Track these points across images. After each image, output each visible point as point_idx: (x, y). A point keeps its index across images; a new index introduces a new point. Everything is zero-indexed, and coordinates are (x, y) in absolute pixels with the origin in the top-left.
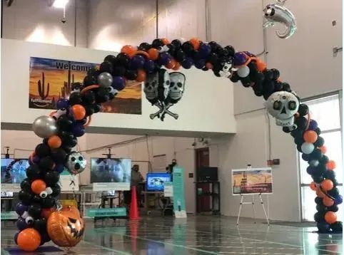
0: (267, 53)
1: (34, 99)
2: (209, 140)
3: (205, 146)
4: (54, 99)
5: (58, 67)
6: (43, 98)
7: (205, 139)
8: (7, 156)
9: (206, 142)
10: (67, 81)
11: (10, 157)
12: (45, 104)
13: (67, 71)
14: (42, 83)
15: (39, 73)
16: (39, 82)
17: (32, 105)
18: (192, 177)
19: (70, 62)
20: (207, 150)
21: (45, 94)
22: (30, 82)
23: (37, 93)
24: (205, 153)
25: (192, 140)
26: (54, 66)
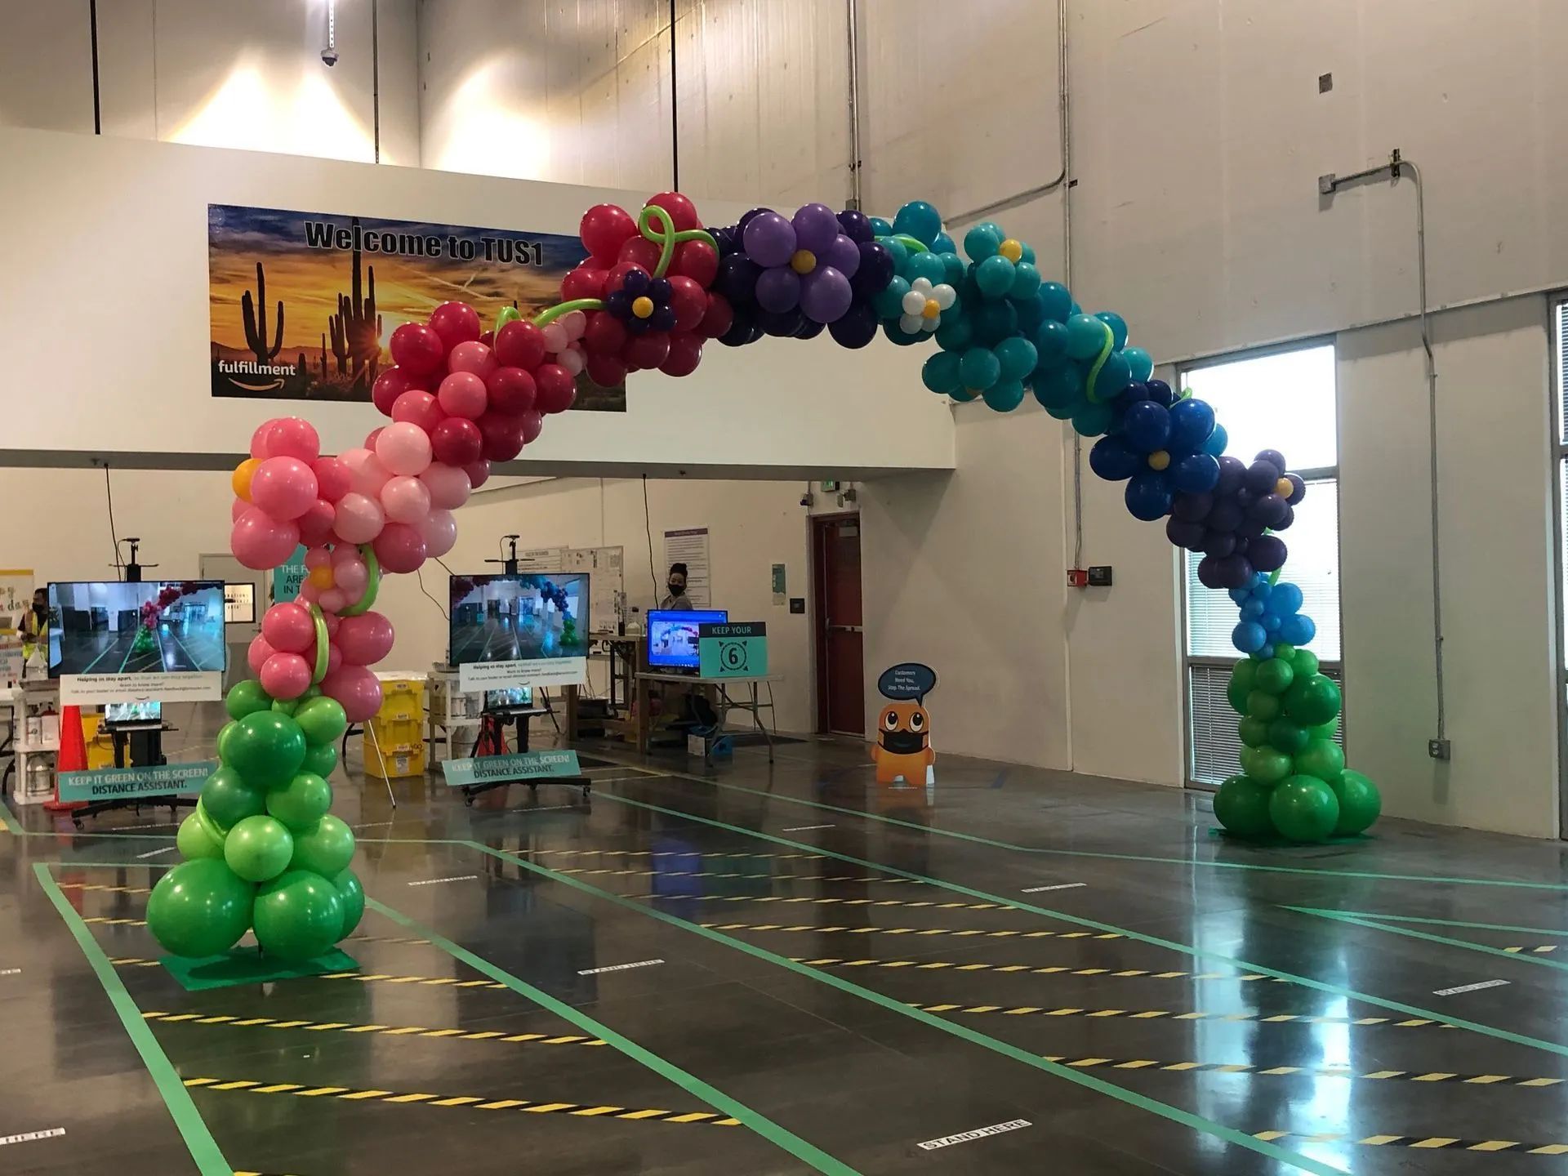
0: (1073, 183)
1: (229, 362)
2: (858, 486)
3: (847, 508)
4: (302, 357)
5: (313, 242)
6: (264, 357)
7: (846, 486)
8: (133, 573)
9: (851, 495)
10: (348, 292)
11: (145, 574)
12: (271, 378)
13: (348, 254)
14: (255, 300)
15: (244, 264)
16: (247, 299)
17: (223, 385)
18: (801, 610)
19: (355, 220)
20: (853, 520)
21: (270, 343)
22: (213, 299)
23: (239, 340)
24: (844, 532)
25: (802, 487)
26: (299, 239)
